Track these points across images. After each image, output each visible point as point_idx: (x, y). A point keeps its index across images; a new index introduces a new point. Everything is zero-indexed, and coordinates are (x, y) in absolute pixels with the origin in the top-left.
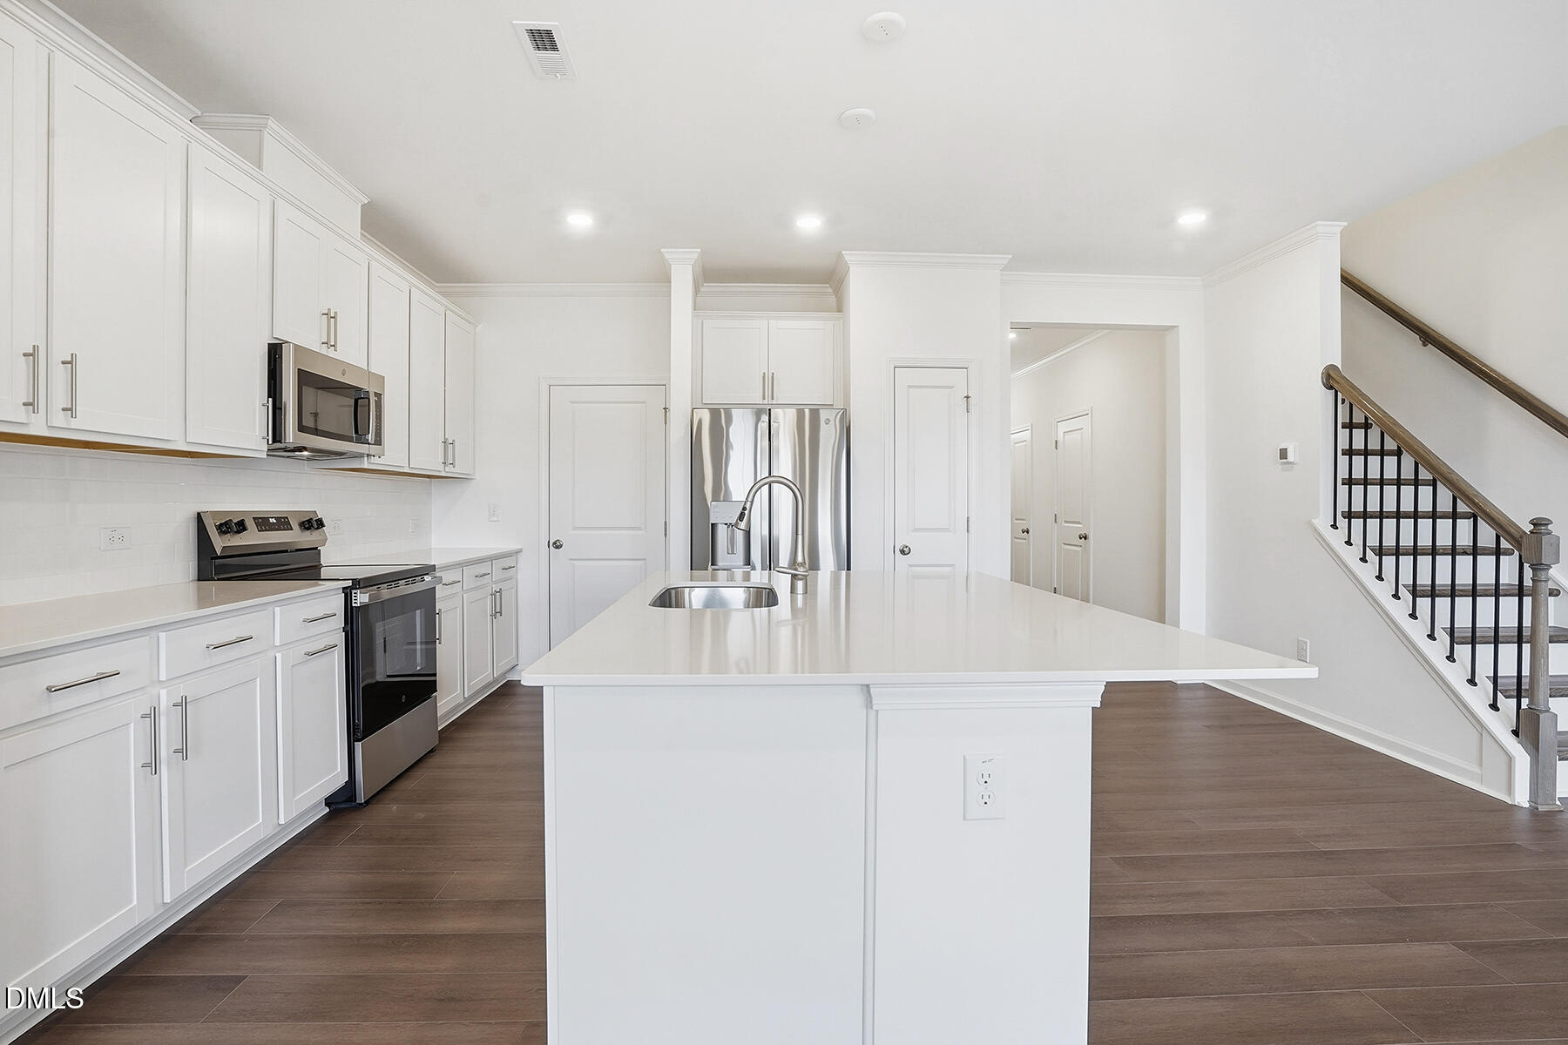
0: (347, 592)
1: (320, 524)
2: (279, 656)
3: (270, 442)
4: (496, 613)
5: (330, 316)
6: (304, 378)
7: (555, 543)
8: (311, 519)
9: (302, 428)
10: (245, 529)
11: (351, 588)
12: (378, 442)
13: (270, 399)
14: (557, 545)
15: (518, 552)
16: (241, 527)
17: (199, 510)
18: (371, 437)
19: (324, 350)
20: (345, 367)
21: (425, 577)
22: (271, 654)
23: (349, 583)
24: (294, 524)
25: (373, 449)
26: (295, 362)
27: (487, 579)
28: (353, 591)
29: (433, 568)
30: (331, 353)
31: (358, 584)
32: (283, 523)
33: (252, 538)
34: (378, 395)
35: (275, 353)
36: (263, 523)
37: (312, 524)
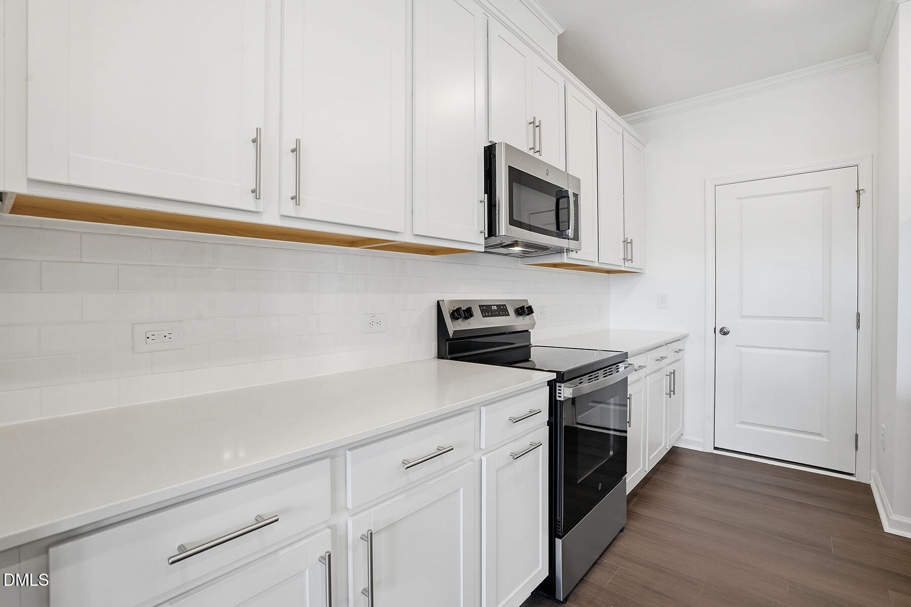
0: (552, 385)
1: (530, 310)
2: (484, 459)
3: (486, 236)
4: (672, 392)
5: (535, 125)
6: (516, 176)
7: (722, 330)
8: (523, 306)
9: (513, 222)
10: (471, 315)
11: (555, 381)
12: (576, 238)
13: (486, 195)
14: (724, 332)
15: (685, 337)
16: (468, 314)
17: (439, 299)
18: (570, 232)
19: (531, 153)
20: (549, 168)
21: (620, 364)
22: (476, 457)
23: (553, 376)
24: (511, 311)
25: (572, 244)
26: (506, 160)
27: (664, 362)
28: (558, 384)
29: (626, 355)
30: (537, 155)
31: (562, 378)
32: (502, 310)
33: (478, 322)
34: (576, 195)
35: (490, 153)
36: (487, 310)
37: (524, 311)
